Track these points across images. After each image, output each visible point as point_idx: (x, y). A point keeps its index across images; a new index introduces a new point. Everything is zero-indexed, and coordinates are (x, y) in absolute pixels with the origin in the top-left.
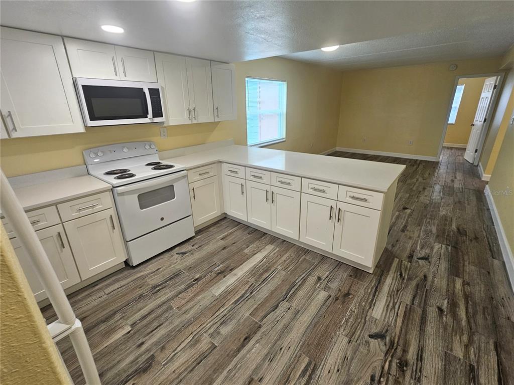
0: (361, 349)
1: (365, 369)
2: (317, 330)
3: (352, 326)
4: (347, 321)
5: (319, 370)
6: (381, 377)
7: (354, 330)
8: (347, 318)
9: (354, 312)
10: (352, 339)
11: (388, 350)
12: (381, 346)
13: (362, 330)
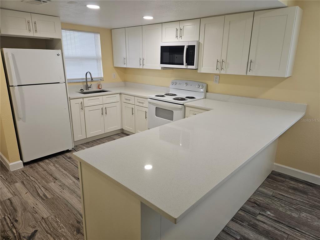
0: (34, 222)
1: (23, 220)
2: (62, 205)
3: (51, 223)
4: (57, 222)
5: (41, 201)
6: (13, 225)
7: (47, 223)
8: (59, 223)
9: (60, 229)
10: (43, 220)
11: (20, 237)
12: (25, 234)
13: (44, 228)
